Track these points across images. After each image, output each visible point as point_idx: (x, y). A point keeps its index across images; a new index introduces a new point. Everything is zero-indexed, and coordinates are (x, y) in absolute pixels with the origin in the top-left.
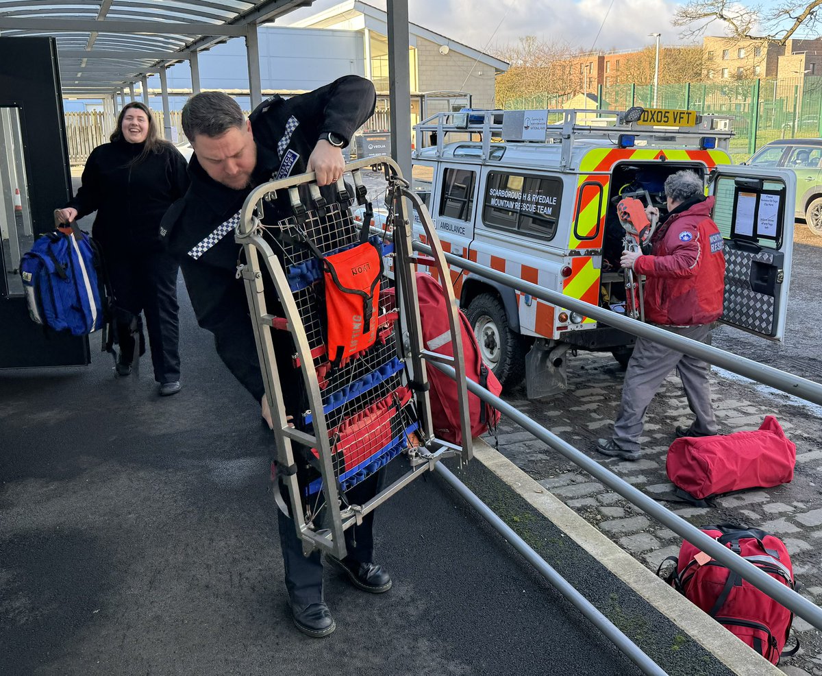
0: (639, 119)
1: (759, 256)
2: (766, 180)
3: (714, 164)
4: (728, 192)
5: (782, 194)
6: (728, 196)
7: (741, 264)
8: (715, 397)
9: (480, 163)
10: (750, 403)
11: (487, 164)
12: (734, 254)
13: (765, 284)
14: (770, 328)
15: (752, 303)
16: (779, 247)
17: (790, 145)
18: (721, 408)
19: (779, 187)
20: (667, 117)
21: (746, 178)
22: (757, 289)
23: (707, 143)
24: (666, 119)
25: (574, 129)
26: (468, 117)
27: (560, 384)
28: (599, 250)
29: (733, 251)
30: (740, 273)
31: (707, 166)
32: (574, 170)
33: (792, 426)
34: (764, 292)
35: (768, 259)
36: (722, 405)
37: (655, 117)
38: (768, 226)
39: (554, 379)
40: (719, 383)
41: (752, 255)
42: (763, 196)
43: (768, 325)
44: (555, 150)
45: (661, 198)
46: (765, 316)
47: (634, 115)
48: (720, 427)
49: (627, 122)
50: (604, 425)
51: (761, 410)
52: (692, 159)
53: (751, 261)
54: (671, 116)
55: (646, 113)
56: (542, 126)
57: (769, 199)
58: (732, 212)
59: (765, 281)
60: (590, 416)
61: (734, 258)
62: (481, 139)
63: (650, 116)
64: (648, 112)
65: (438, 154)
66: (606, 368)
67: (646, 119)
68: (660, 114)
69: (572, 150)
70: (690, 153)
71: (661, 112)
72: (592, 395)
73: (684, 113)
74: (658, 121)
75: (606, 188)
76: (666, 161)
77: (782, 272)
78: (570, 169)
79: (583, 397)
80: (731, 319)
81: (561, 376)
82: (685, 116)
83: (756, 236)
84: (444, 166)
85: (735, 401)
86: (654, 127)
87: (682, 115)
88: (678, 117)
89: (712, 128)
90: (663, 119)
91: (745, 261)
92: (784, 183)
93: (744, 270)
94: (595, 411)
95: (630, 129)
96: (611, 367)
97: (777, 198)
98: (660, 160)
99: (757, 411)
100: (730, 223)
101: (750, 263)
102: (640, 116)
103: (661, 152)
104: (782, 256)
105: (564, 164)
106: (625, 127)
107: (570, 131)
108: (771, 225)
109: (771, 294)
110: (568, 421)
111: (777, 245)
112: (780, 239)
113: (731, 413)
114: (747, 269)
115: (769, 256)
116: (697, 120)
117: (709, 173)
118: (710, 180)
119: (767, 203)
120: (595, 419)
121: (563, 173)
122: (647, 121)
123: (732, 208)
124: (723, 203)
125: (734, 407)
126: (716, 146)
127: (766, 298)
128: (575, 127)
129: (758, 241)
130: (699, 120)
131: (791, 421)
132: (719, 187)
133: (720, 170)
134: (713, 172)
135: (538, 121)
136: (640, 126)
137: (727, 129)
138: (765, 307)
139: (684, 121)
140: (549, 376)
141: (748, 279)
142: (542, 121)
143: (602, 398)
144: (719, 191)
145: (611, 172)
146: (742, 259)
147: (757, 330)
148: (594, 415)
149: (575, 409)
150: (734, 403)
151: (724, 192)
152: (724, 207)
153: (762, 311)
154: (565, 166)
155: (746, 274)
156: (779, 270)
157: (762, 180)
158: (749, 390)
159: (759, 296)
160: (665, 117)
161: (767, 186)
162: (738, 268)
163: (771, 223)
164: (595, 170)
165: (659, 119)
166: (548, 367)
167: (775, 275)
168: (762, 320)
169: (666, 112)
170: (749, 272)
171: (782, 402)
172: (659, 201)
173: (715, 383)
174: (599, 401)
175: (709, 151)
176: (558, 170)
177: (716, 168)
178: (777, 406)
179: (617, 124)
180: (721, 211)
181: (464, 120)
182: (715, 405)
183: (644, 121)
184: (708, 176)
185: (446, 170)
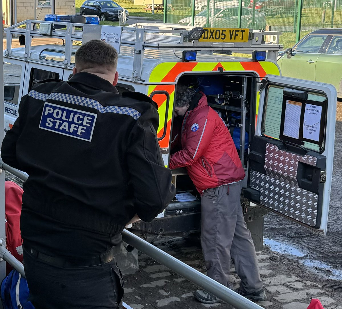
0: (200, 37)
1: (305, 158)
2: (310, 92)
3: (265, 74)
4: (277, 99)
5: (324, 105)
6: (277, 102)
7: (289, 164)
8: (267, 272)
9: (63, 67)
10: (297, 279)
11: (69, 68)
12: (283, 154)
13: (310, 183)
14: (315, 220)
15: (298, 198)
16: (322, 151)
17: (330, 35)
18: (272, 283)
19: (322, 99)
20: (224, 35)
21: (293, 88)
22: (303, 186)
23: (258, 56)
24: (223, 37)
25: (144, 46)
26: (52, 26)
27: (132, 265)
28: (166, 150)
29: (282, 152)
30: (288, 171)
31: (259, 76)
32: (144, 81)
33: (333, 301)
34: (309, 189)
35: (313, 161)
36: (274, 280)
37: (214, 35)
38: (312, 131)
39: (127, 260)
40: (270, 258)
41: (299, 157)
42: (308, 106)
43: (313, 218)
44: (127, 61)
45: (219, 99)
46: (310, 210)
47: (196, 35)
48: (271, 303)
49: (190, 40)
50: (171, 302)
51: (306, 285)
52: (246, 69)
53: (297, 162)
54: (227, 34)
55: (206, 32)
56: (117, 40)
57: (313, 109)
58: (280, 117)
59: (310, 180)
60: (159, 293)
61: (283, 158)
62: (64, 43)
63: (210, 34)
64: (207, 30)
65: (26, 56)
66: (172, 243)
67: (206, 37)
68: (218, 32)
69: (142, 63)
70: (244, 64)
71: (219, 31)
72: (160, 271)
73: (239, 31)
74: (216, 38)
75: (172, 96)
76: (224, 71)
77: (325, 173)
78: (141, 80)
79: (152, 273)
80: (281, 210)
81: (134, 257)
82: (240, 33)
83: (301, 140)
84: (31, 66)
85: (284, 277)
86: (213, 43)
87: (237, 33)
88: (233, 34)
89: (263, 42)
90: (221, 36)
91: (293, 161)
92: (326, 96)
93: (292, 169)
94: (163, 288)
95: (192, 45)
96: (177, 242)
97: (320, 108)
98: (219, 71)
99: (303, 286)
100: (279, 126)
101: (297, 163)
102: (201, 36)
103: (219, 64)
104: (325, 159)
105: (135, 75)
106: (188, 44)
107: (141, 48)
108: (315, 131)
109: (315, 192)
110: (140, 298)
111: (320, 149)
112: (323, 144)
113: (281, 289)
114: (295, 169)
115: (314, 159)
116: (250, 37)
117: (261, 81)
118: (262, 87)
119: (312, 112)
120: (163, 296)
121: (134, 83)
122: (207, 38)
123: (281, 113)
124: (273, 108)
125: (283, 282)
126: (266, 58)
127: (311, 194)
128: (145, 44)
129: (303, 144)
130: (252, 36)
131: (332, 296)
132: (270, 93)
133: (271, 79)
134: (263, 81)
135: (113, 36)
136: (202, 42)
137: (275, 42)
138: (310, 202)
139: (239, 37)
140: (124, 257)
141: (295, 178)
142: (116, 37)
143: (169, 274)
144: (269, 97)
145: (176, 82)
146: (290, 159)
147: (303, 221)
148: (162, 292)
149: (145, 286)
150: (282, 278)
151: (274, 98)
152: (274, 112)
153: (308, 206)
154: (136, 77)
155: (293, 173)
156: (322, 172)
157: (307, 92)
158: (297, 264)
159: (305, 192)
160: (222, 34)
161: (311, 97)
162: (286, 167)
163: (315, 129)
164: (162, 81)
165: (217, 37)
166: (121, 250)
167: (319, 176)
168: (307, 214)
169: (223, 31)
170: (296, 171)
171: (325, 277)
172: (218, 102)
173: (267, 258)
174: (166, 278)
175: (261, 63)
176: (131, 80)
177: (267, 78)
178: (320, 281)
179: (182, 42)
180: (271, 114)
181: (48, 29)
182: (267, 281)
183: (204, 38)
184: (260, 84)
185: (33, 69)
